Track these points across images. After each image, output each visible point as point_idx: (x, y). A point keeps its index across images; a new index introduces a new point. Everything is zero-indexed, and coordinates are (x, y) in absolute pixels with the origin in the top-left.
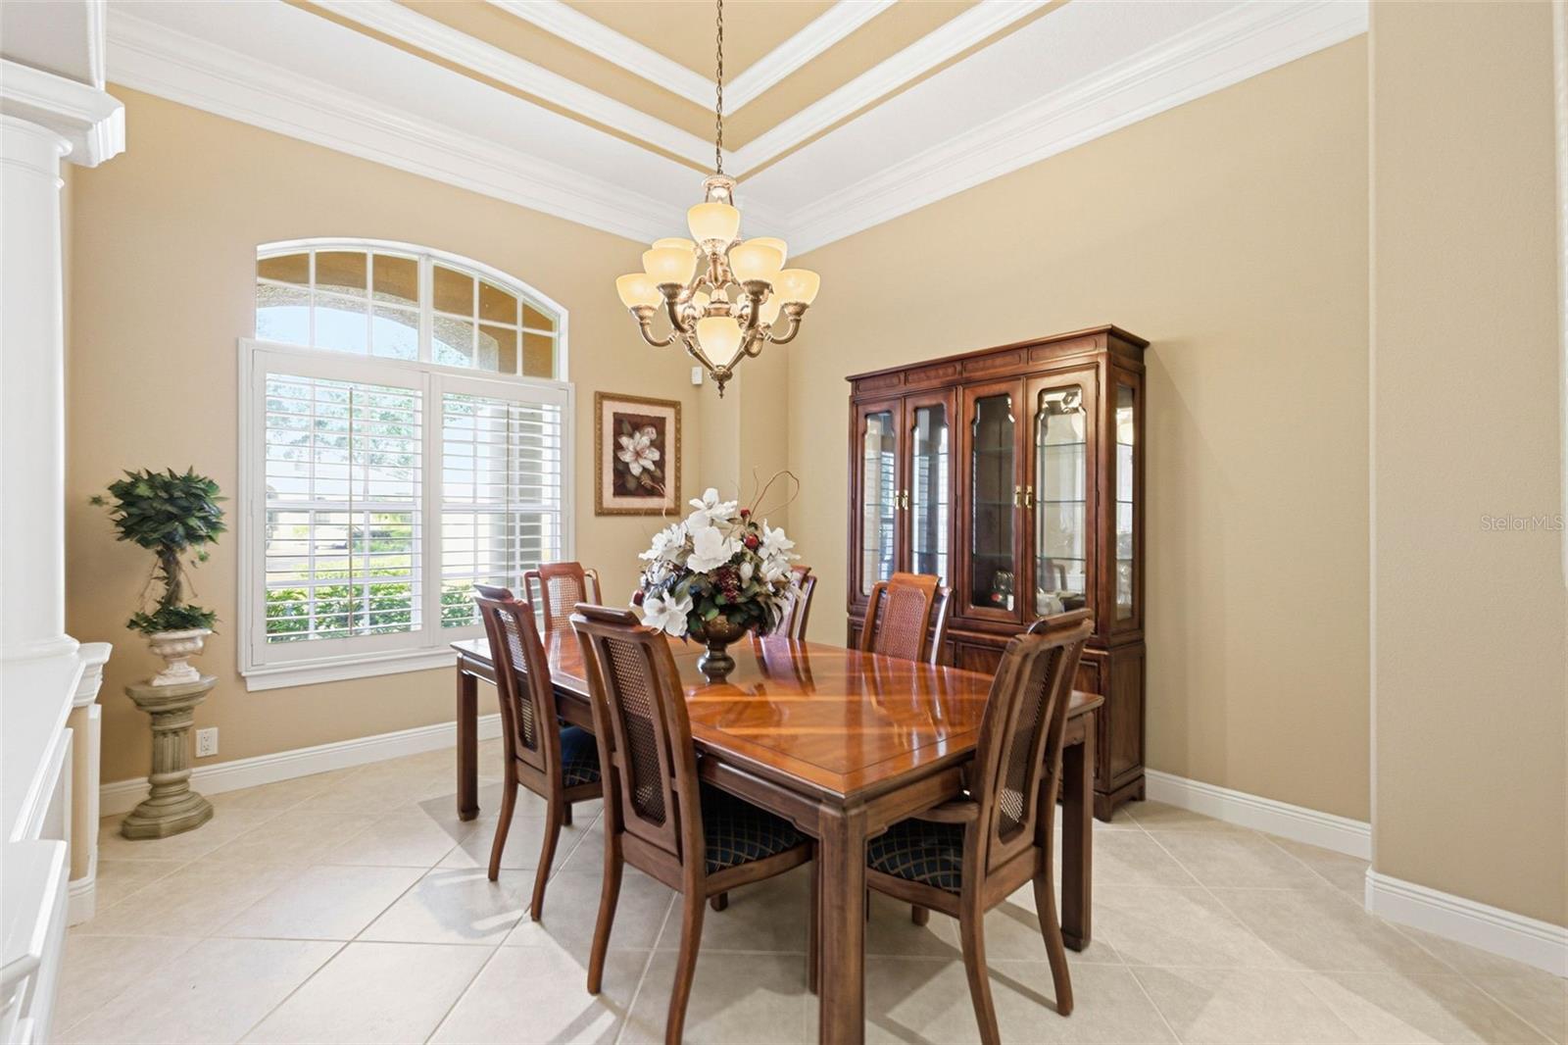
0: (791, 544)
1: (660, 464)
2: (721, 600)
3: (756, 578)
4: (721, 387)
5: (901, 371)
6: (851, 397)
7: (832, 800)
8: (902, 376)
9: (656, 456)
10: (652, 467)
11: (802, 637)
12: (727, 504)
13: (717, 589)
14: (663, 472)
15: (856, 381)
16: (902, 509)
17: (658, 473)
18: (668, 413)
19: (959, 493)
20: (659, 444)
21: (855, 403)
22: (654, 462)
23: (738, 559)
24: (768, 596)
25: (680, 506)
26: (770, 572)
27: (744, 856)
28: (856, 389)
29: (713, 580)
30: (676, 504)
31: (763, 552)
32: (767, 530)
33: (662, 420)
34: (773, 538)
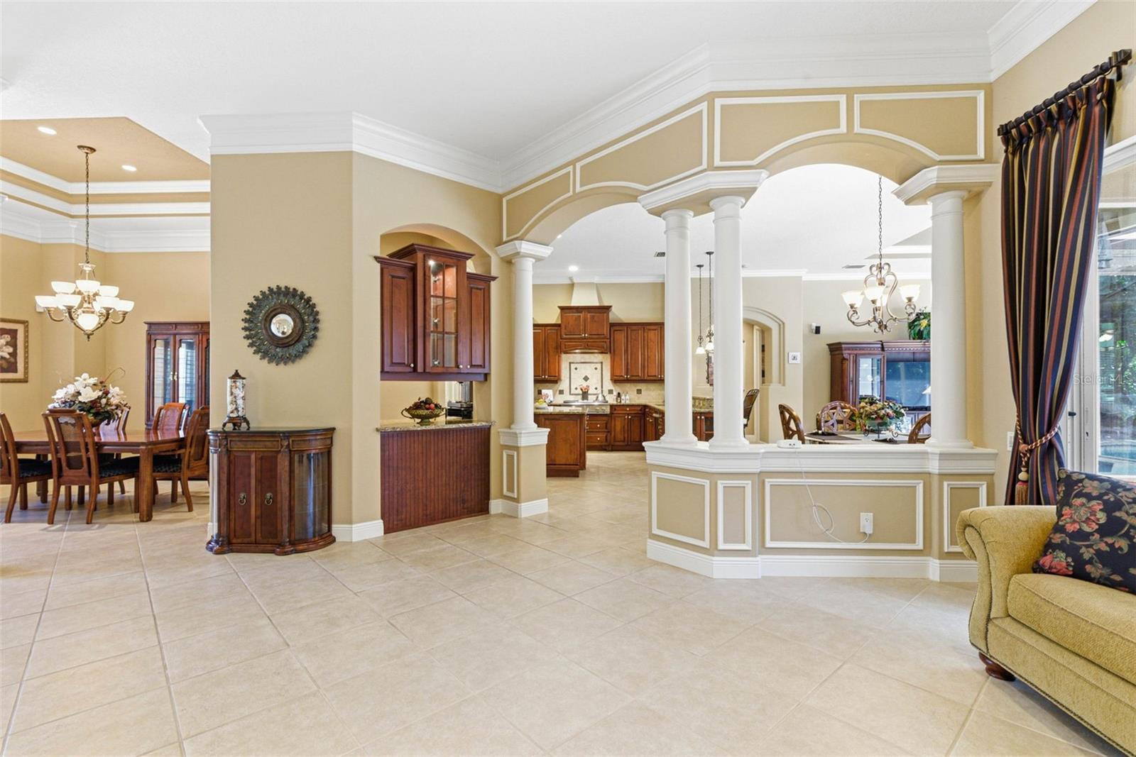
0: (122, 392)
1: (14, 355)
2: (93, 411)
3: (108, 404)
4: (88, 338)
5: (173, 324)
6: (147, 331)
7: (143, 444)
8: (174, 326)
9: (11, 350)
10: (8, 356)
11: (124, 429)
12: (92, 379)
13: (91, 408)
14: (16, 359)
15: (150, 324)
16: (174, 380)
17: (12, 360)
18: (20, 328)
19: (200, 374)
20: (13, 344)
21: (149, 335)
22: (9, 354)
23: (100, 398)
24: (113, 410)
25: (27, 377)
26: (114, 401)
27: (112, 474)
28: (150, 328)
29: (89, 404)
30: (25, 376)
31: (109, 396)
32: (111, 388)
33: (16, 331)
34: (114, 391)
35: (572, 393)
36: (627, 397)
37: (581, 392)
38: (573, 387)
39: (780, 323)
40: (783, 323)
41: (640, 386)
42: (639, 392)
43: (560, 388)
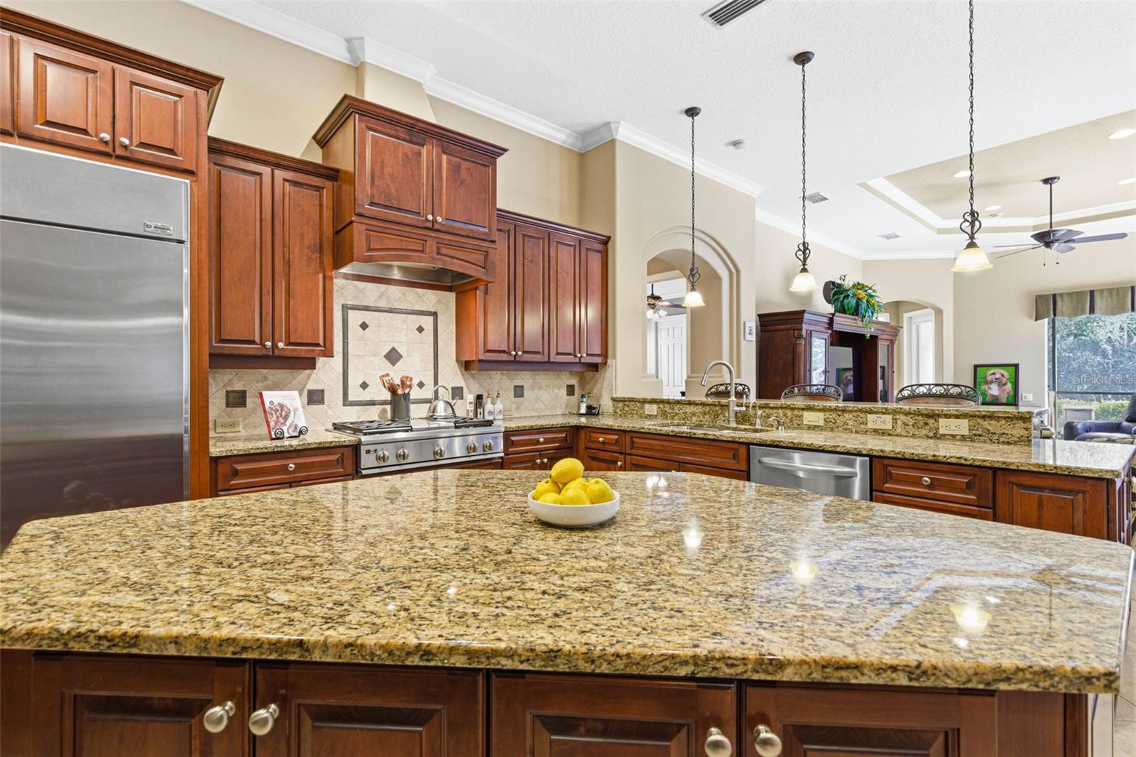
35: (351, 398)
36: (499, 406)
37: (387, 395)
38: (354, 382)
39: (734, 270)
40: (738, 271)
41: (524, 379)
42: (519, 392)
43: (312, 385)
